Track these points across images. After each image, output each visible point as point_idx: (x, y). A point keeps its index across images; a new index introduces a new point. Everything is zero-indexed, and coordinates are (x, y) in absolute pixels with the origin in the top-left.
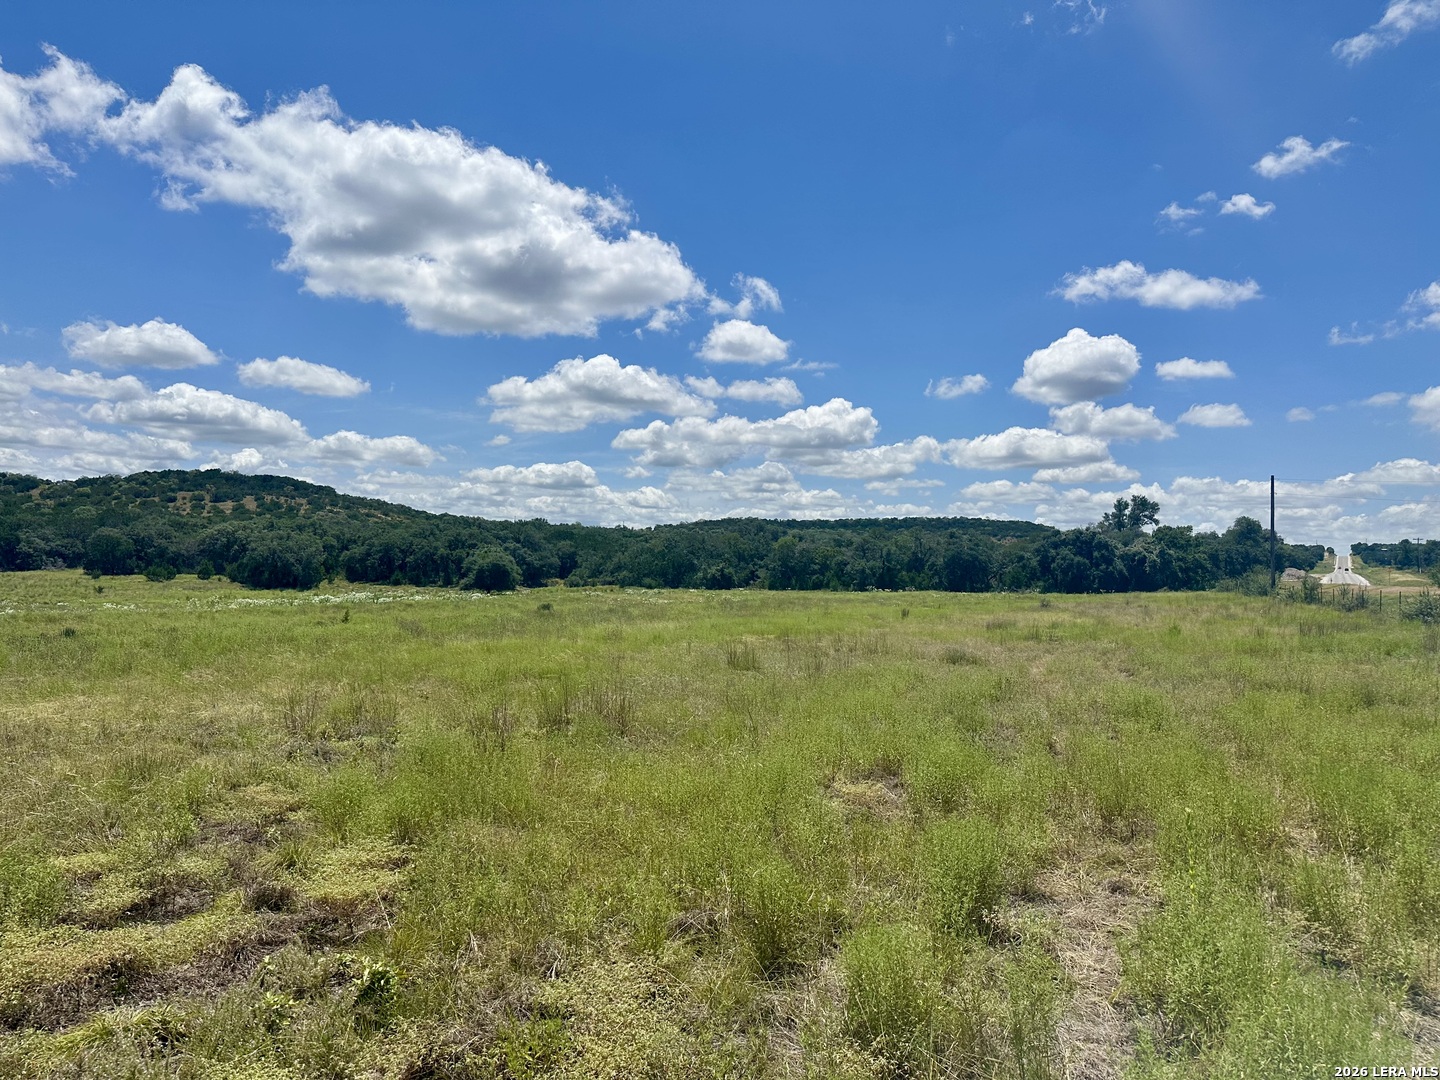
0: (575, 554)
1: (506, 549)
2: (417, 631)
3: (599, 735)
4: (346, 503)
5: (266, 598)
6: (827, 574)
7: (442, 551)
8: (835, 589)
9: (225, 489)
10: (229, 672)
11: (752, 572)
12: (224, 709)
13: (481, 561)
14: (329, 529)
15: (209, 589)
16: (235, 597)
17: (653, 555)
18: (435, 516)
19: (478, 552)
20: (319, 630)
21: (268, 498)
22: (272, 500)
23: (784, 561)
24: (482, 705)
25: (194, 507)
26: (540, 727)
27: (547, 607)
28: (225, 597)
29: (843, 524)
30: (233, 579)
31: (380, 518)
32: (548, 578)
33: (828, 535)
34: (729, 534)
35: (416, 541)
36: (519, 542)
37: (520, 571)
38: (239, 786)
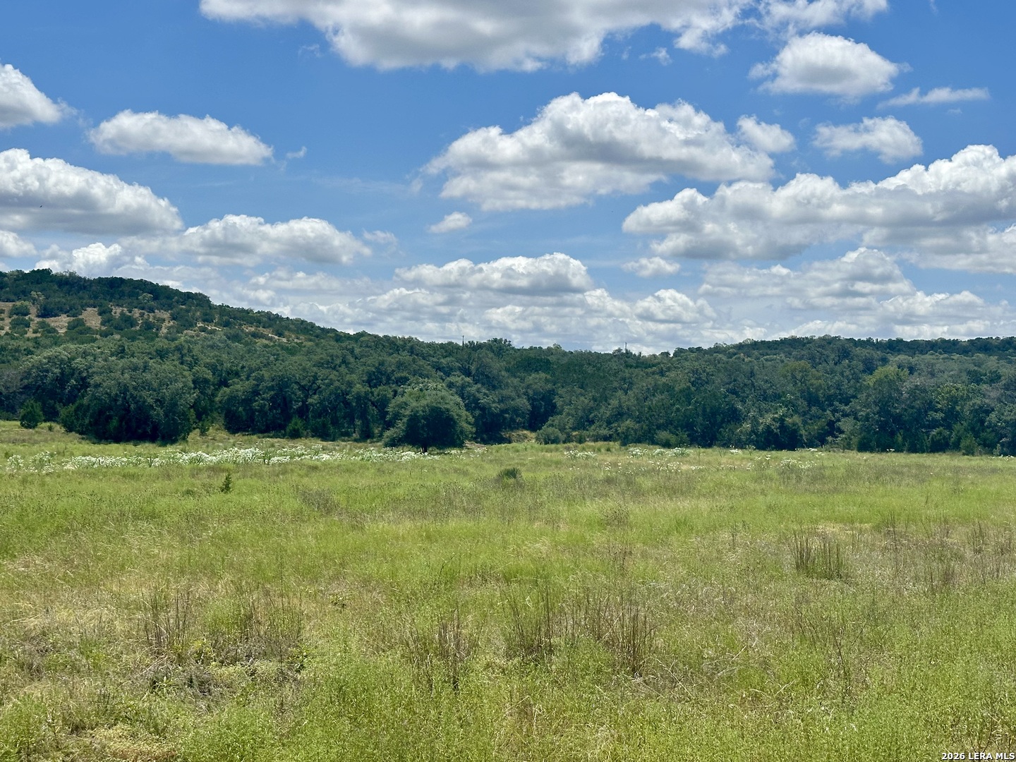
0: (552, 393)
1: (451, 385)
2: (325, 506)
3: (599, 671)
4: (225, 318)
5: (116, 456)
6: (957, 427)
7: (359, 388)
8: (970, 452)
9: (58, 298)
10: (67, 561)
11: (831, 424)
12: (62, 615)
13: (414, 404)
14: (202, 356)
15: (36, 442)
16: (72, 454)
17: (672, 396)
18: (348, 337)
19: (409, 390)
20: (190, 503)
21: (117, 311)
22: (122, 314)
23: (884, 405)
24: (423, 620)
25: (14, 325)
26: (509, 656)
27: (512, 473)
28: (59, 453)
29: (983, 346)
30: (70, 428)
31: (271, 339)
32: (512, 429)
33: (957, 363)
34: (792, 363)
35: (322, 373)
36: (468, 373)
37: (471, 419)
38: (84, 728)
